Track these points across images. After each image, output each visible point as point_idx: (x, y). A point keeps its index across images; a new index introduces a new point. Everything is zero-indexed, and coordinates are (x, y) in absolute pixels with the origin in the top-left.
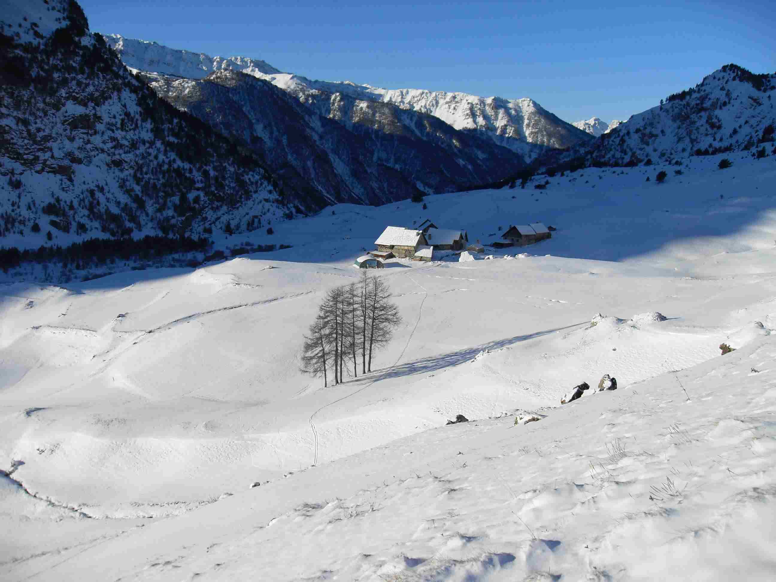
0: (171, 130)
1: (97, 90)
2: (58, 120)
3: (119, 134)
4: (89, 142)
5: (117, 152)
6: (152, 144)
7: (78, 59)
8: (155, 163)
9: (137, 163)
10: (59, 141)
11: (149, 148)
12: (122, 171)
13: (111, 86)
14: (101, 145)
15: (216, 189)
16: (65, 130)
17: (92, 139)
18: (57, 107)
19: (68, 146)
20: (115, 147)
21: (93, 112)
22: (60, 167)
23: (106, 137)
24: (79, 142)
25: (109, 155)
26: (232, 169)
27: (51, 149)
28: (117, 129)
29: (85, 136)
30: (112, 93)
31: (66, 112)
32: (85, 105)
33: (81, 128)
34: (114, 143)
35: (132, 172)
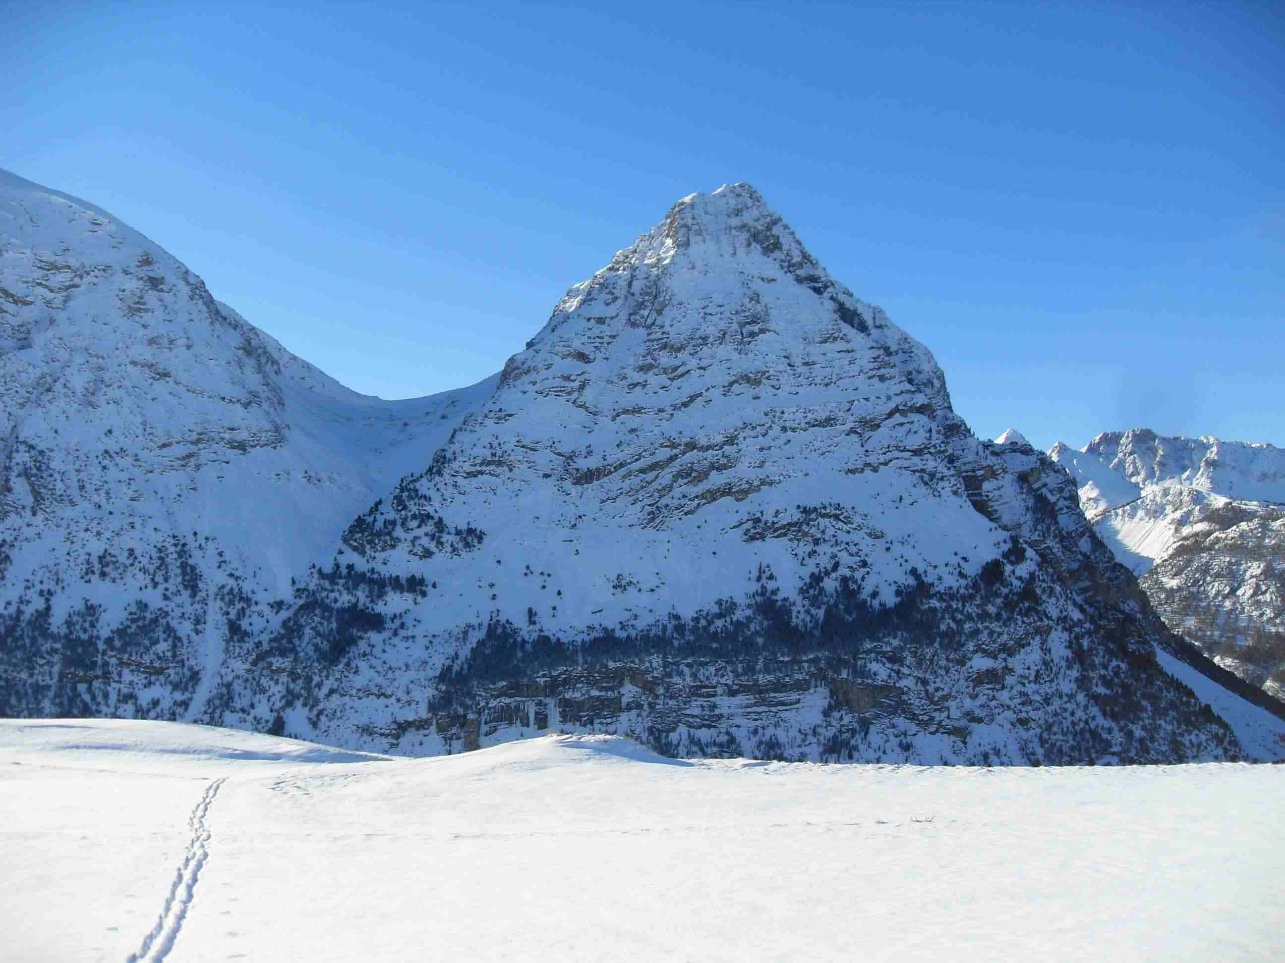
0: (1103, 678)
1: (1011, 639)
2: (962, 677)
3: (1030, 688)
4: (994, 698)
5: (1023, 709)
6: (1071, 697)
7: (999, 601)
8: (1070, 719)
9: (1047, 722)
10: (958, 700)
11: (1066, 703)
12: (1028, 730)
13: (1031, 631)
14: (1008, 702)
15: (1136, 755)
16: (968, 687)
17: (997, 695)
18: (962, 662)
19: (968, 703)
20: (1023, 704)
21: (1004, 664)
22: (955, 728)
23: (1014, 692)
24: (982, 699)
25: (1015, 713)
26: (1169, 728)
27: (948, 709)
28: (1030, 682)
29: (990, 692)
30: (1033, 639)
31: (971, 667)
32: (995, 658)
33: (987, 683)
34: (1023, 699)
35: (1038, 731)
